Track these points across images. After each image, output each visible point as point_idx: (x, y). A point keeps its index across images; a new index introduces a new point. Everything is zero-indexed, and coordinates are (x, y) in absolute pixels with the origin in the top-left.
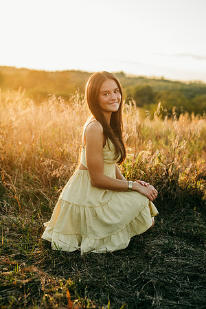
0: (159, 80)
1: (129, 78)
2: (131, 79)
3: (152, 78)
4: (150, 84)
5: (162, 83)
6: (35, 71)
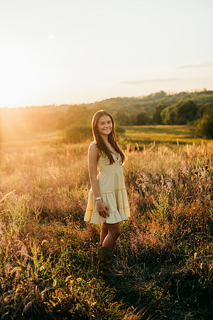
0: (202, 93)
1: (170, 96)
2: (172, 96)
3: (194, 92)
4: (192, 99)
5: (204, 96)
6: (75, 106)
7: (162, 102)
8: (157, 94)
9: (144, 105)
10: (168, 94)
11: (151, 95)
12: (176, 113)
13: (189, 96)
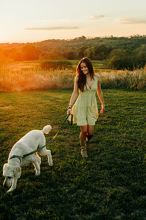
1: (88, 40)
2: (90, 40)
5: (111, 41)
7: (84, 44)
8: (80, 38)
9: (72, 46)
10: (87, 38)
11: (76, 39)
12: (94, 52)
13: (101, 41)
